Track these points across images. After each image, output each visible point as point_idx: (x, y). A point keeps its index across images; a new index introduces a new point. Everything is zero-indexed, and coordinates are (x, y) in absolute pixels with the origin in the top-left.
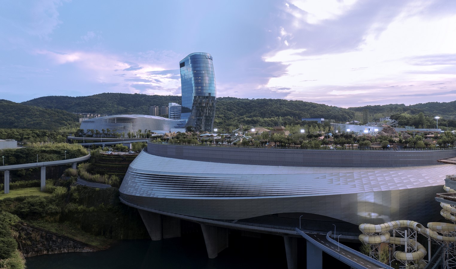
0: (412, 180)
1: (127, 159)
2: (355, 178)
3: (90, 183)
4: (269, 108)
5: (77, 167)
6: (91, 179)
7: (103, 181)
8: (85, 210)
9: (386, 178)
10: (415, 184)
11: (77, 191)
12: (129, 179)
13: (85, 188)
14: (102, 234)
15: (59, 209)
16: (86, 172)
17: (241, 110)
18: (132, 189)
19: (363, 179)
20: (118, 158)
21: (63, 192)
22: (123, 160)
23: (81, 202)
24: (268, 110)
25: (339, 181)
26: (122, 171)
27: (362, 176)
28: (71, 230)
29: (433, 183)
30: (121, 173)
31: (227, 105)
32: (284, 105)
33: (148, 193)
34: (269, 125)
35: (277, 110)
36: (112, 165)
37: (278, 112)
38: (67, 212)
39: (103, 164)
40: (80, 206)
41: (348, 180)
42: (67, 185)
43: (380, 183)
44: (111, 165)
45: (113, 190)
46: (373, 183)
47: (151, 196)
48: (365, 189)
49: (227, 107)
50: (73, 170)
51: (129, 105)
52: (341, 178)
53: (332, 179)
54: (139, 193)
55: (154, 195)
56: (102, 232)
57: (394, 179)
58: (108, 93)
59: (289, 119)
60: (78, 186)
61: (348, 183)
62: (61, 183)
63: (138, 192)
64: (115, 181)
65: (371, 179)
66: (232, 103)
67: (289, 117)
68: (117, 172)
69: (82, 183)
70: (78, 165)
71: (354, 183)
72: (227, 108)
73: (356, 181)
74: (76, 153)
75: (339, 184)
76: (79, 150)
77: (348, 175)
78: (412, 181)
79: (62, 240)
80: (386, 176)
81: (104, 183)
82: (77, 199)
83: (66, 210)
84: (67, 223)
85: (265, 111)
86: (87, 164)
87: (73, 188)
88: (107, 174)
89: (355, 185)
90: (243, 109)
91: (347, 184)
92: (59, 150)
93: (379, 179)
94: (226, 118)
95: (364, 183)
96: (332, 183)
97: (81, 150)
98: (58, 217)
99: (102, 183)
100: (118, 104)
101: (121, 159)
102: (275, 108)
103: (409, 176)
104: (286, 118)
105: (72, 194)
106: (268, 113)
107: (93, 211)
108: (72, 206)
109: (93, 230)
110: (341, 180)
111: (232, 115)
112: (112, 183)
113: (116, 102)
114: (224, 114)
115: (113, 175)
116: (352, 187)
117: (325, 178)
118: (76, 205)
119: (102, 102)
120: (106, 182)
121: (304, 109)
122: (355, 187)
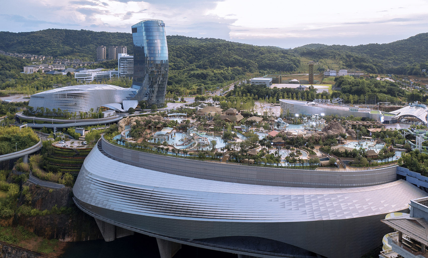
0: (357, 206)
1: (80, 154)
2: (306, 202)
3: (43, 182)
4: (218, 55)
5: (28, 160)
6: (44, 178)
7: (56, 180)
8: (38, 214)
9: (334, 203)
10: (360, 211)
11: (30, 191)
12: (83, 183)
13: (38, 187)
14: (55, 237)
15: (12, 212)
16: (39, 169)
17: (190, 56)
18: (87, 196)
19: (313, 204)
20: (72, 153)
21: (15, 192)
22: (77, 155)
23: (33, 205)
24: (218, 58)
25: (291, 205)
26: (76, 168)
27: (312, 200)
28: (24, 236)
29: (375, 211)
30: (75, 170)
31: (177, 51)
32: (233, 51)
33: (104, 204)
34: (219, 79)
35: (226, 58)
36: (66, 161)
37: (227, 60)
38: (20, 215)
39: (56, 158)
40: (33, 209)
41: (299, 204)
42: (20, 182)
43: (329, 210)
44: (64, 161)
45: (67, 190)
46: (322, 209)
47: (107, 207)
48: (315, 217)
49: (176, 53)
50: (25, 165)
51: (75, 43)
52: (292, 202)
53: (284, 203)
54: (95, 202)
55: (110, 206)
56: (55, 235)
57: (341, 204)
58: (53, 29)
59: (238, 70)
60: (31, 185)
61: (300, 209)
62: (12, 178)
63: (93, 201)
64: (68, 180)
65: (320, 204)
66: (182, 48)
67: (237, 67)
68: (71, 169)
69: (35, 182)
70: (29, 157)
71: (304, 209)
72: (176, 55)
73: (307, 206)
74: (26, 140)
75: (291, 209)
76: (29, 136)
77: (299, 198)
78: (357, 208)
79: (16, 251)
80: (334, 201)
81: (58, 182)
82: (30, 201)
83: (19, 214)
84: (20, 228)
85: (214, 59)
86: (39, 157)
87: (25, 187)
88: (60, 171)
89: (305, 211)
90: (193, 56)
91: (298, 209)
92: (9, 136)
93: (328, 204)
94: (176, 67)
95: (314, 209)
96: (284, 207)
97: (31, 136)
98: (11, 220)
99: (55, 182)
100: (64, 43)
101: (75, 153)
102: (224, 55)
103: (354, 201)
104: (235, 69)
105: (24, 195)
106: (217, 61)
107: (47, 214)
108: (25, 209)
109: (46, 234)
110: (292, 205)
111: (182, 62)
112: (65, 183)
113: (61, 39)
114: (174, 62)
115: (67, 172)
116: (303, 214)
117: (278, 201)
118: (29, 208)
119: (46, 41)
120: (59, 181)
121: (252, 56)
122: (306, 214)
